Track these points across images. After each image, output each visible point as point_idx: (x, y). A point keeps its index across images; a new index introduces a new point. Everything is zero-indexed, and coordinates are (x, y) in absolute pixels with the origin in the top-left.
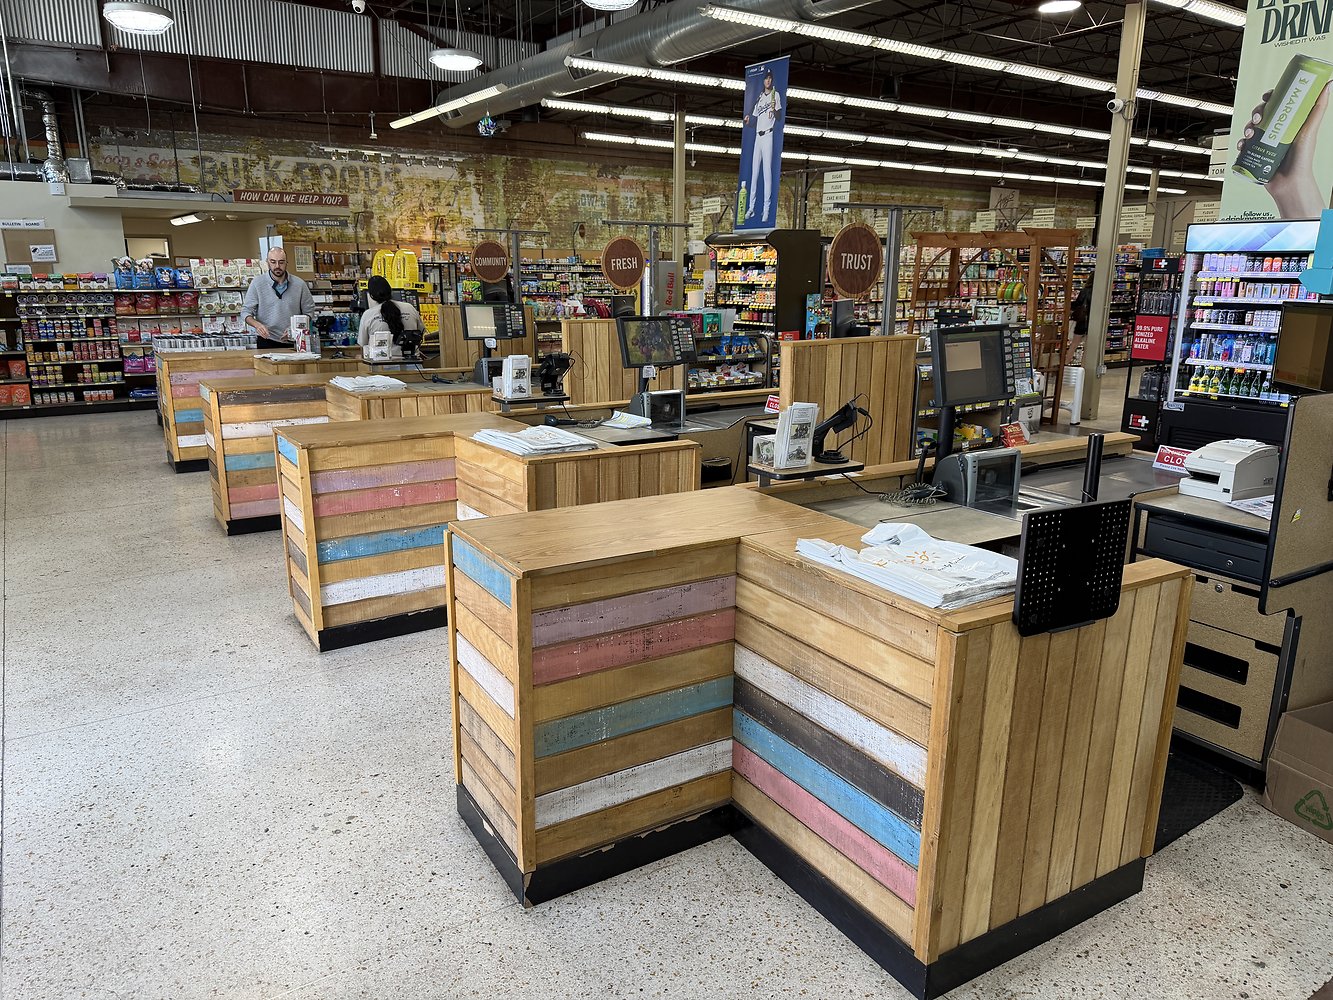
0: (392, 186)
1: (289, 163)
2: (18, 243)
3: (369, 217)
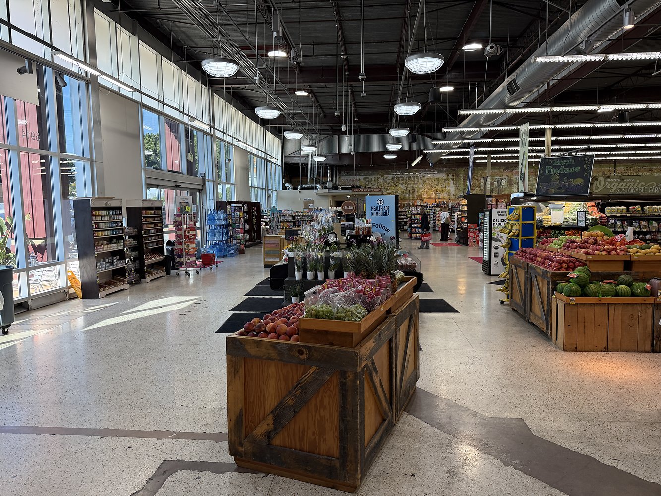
0: (422, 181)
1: (390, 177)
2: (306, 204)
3: (413, 191)
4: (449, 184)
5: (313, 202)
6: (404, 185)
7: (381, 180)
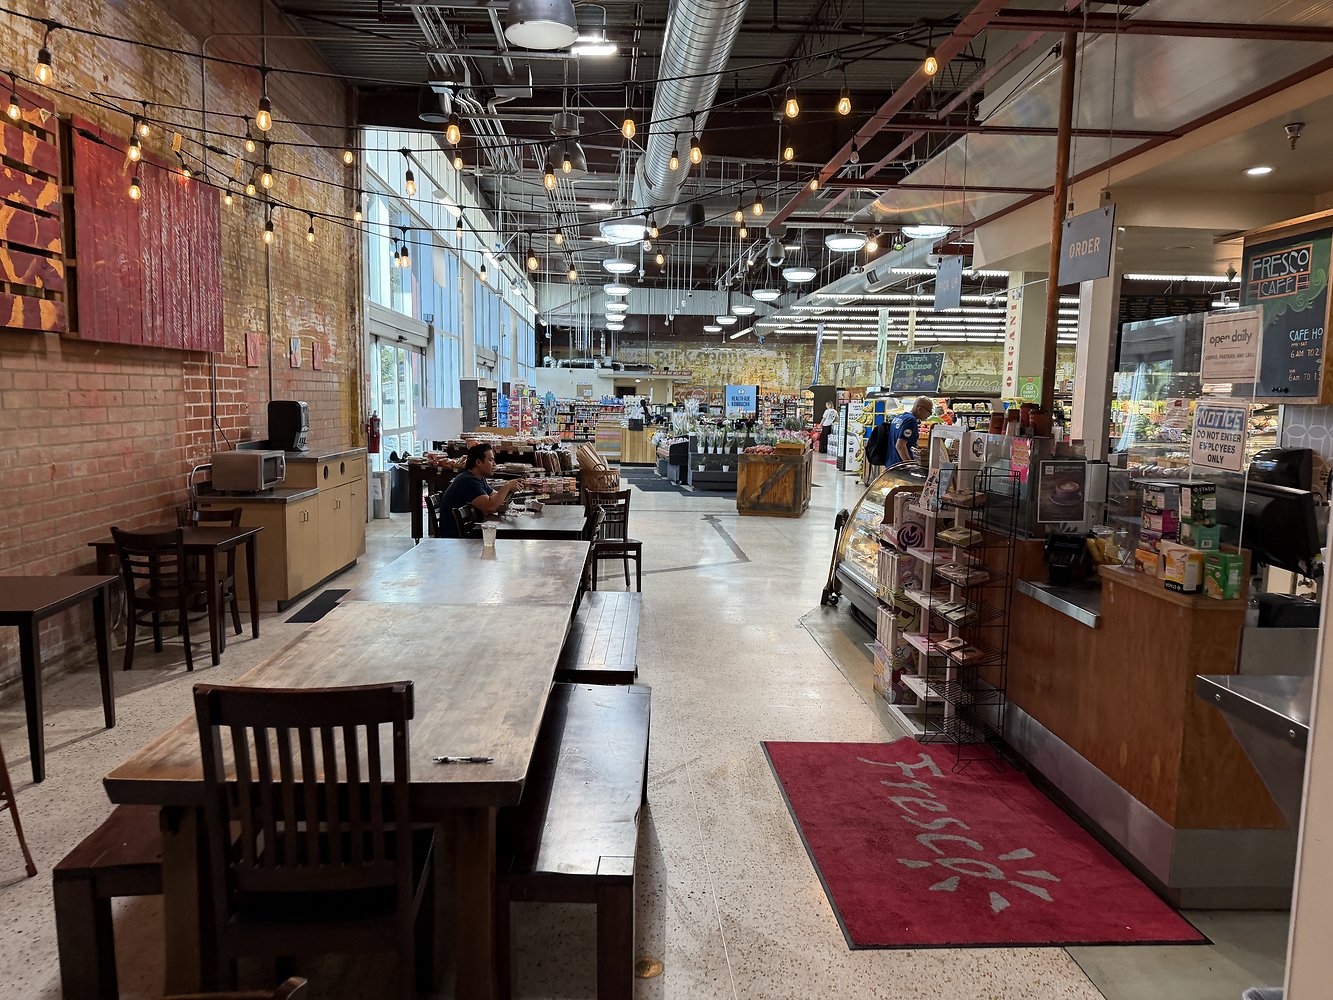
0: (742, 361)
1: (696, 352)
2: (581, 389)
3: (729, 376)
4: (781, 368)
5: (590, 387)
6: (716, 366)
7: (682, 357)
